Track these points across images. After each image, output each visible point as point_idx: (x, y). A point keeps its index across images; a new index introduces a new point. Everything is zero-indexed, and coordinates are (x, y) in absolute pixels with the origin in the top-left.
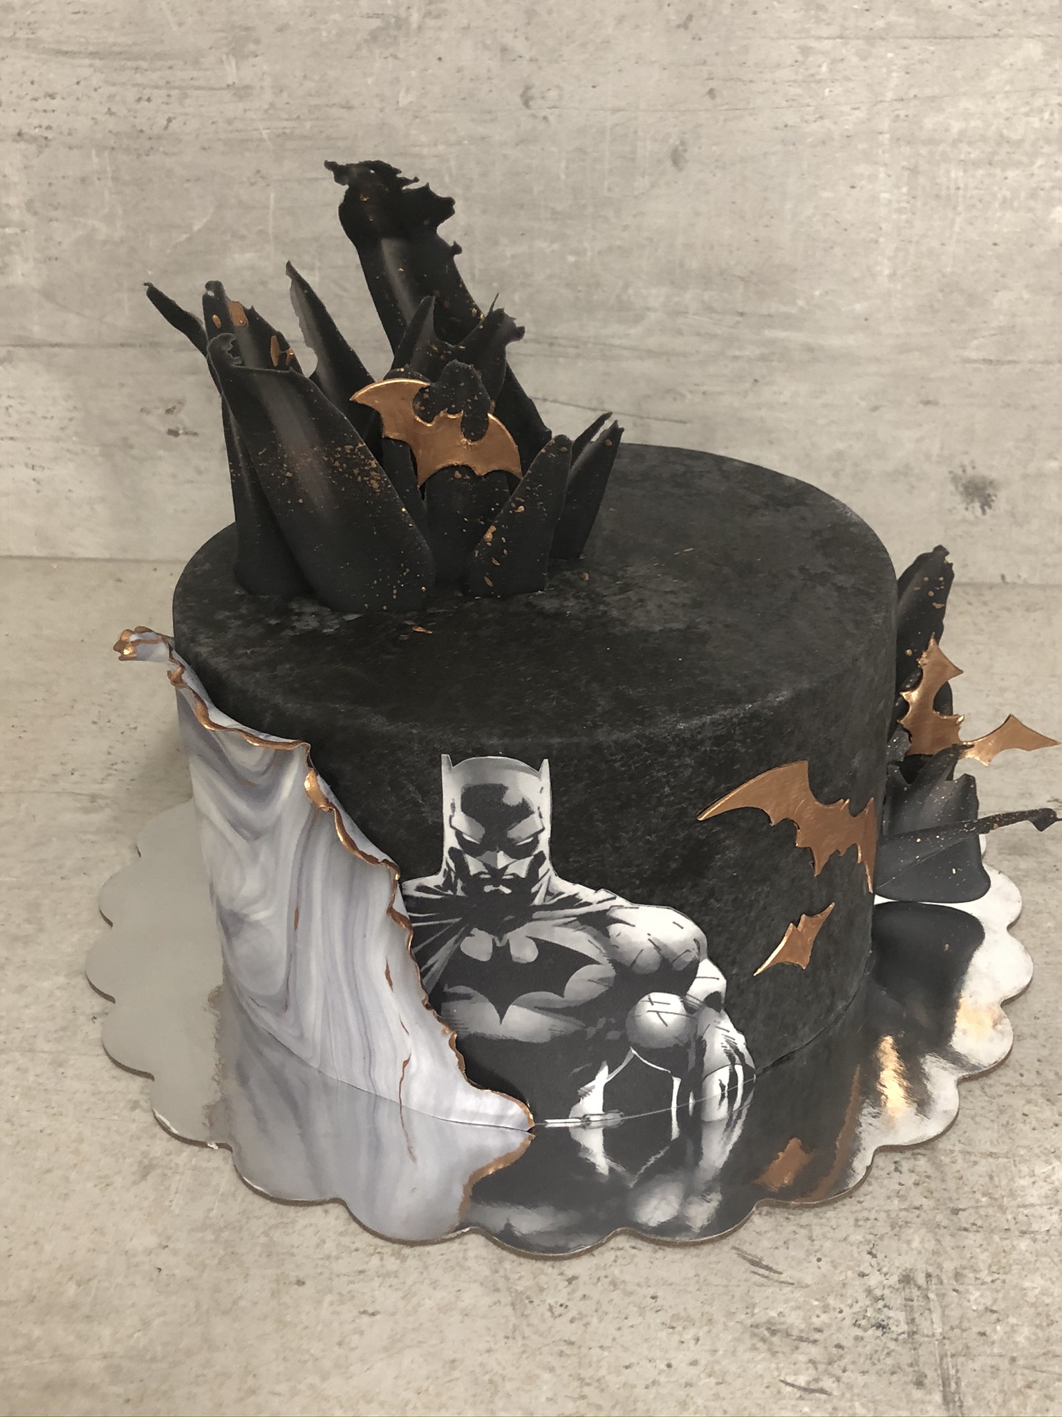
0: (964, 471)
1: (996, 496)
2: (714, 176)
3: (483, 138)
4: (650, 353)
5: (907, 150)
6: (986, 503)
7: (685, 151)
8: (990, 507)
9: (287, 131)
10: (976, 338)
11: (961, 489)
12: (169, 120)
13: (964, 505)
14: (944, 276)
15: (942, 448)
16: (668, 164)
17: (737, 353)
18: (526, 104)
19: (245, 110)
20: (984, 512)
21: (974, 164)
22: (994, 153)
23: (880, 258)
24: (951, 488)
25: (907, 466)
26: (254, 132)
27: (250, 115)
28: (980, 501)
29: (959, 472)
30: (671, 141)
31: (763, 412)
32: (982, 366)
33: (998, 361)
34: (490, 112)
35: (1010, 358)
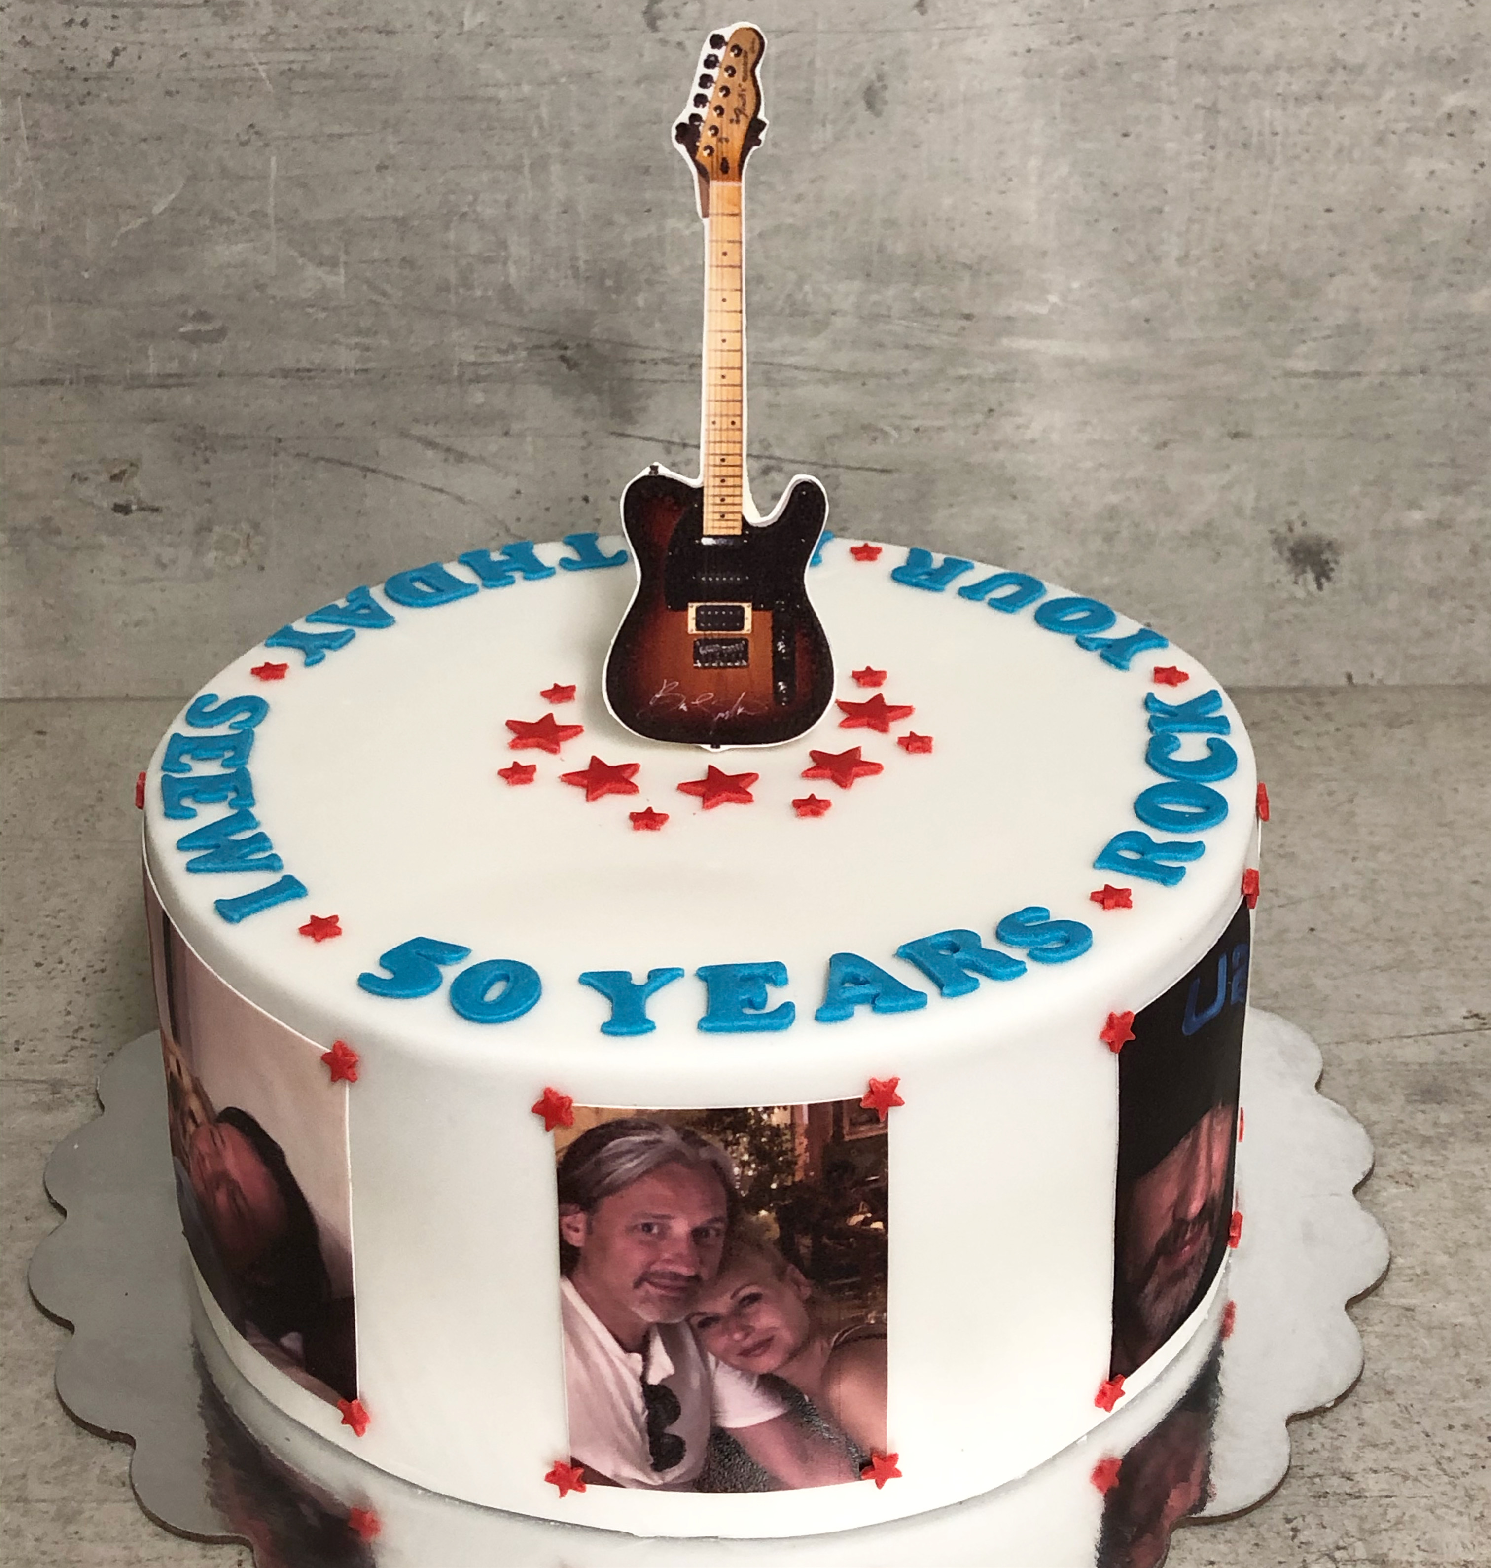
0: (1291, 530)
1: (1336, 562)
2: (927, 122)
3: (589, 75)
4: (837, 376)
5: (1202, 81)
6: (1323, 573)
7: (885, 87)
8: (1329, 578)
9: (295, 66)
10: (1304, 342)
11: (1287, 554)
12: (116, 53)
13: (1292, 577)
14: (1256, 255)
15: (1258, 499)
16: (860, 106)
17: (964, 372)
18: (652, 25)
19: (232, 38)
20: (1320, 587)
21: (1296, 99)
22: (1325, 83)
23: (1164, 235)
24: (1273, 553)
25: (1209, 524)
26: (246, 68)
27: (237, 44)
28: (1313, 571)
29: (1283, 530)
30: (864, 74)
31: (1001, 455)
32: (1312, 381)
33: (1336, 373)
34: (598, 36)
35: (1353, 369)
